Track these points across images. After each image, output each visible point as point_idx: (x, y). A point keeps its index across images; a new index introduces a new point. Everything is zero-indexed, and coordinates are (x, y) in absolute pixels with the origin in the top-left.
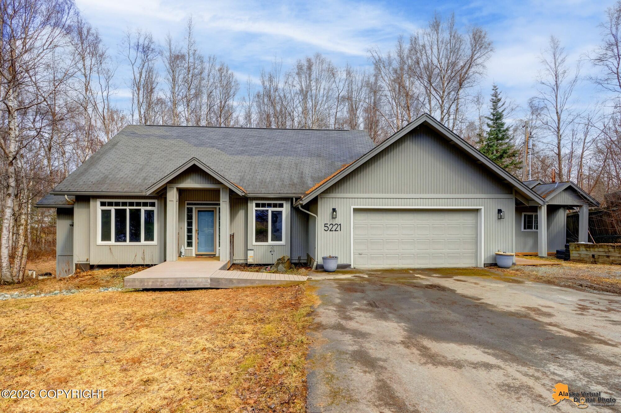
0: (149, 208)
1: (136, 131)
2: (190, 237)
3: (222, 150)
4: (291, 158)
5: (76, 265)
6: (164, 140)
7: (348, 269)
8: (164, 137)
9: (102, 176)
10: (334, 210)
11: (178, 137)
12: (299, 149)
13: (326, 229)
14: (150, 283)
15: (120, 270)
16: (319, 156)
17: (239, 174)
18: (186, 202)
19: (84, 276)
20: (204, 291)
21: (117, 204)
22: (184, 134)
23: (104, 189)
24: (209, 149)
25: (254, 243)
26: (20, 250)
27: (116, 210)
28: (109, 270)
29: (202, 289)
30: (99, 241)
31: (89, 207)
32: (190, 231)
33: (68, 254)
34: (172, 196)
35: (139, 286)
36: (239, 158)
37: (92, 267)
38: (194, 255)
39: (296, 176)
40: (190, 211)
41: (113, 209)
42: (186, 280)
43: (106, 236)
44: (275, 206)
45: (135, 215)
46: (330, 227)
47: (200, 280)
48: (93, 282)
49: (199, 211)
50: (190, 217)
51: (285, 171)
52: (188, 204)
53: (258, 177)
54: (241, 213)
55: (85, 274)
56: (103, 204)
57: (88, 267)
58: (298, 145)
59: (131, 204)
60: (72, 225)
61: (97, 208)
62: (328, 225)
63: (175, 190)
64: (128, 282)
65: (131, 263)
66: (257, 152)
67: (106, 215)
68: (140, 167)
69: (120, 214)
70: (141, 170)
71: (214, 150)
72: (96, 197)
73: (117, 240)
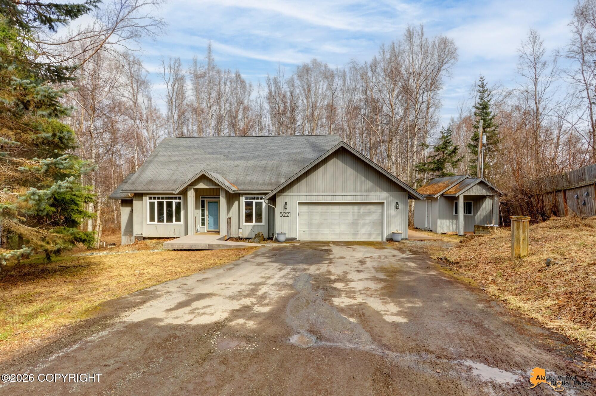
0: (178, 201)
1: (170, 143)
2: (203, 220)
3: (227, 156)
4: (275, 162)
5: (135, 236)
6: (188, 150)
7: (294, 241)
8: (189, 147)
9: (149, 179)
10: (286, 203)
11: (198, 147)
12: (282, 154)
13: (281, 215)
14: (176, 246)
15: (161, 240)
16: (295, 160)
17: (236, 176)
18: (201, 196)
19: (140, 244)
20: (205, 251)
21: (159, 198)
22: (202, 144)
23: (151, 189)
24: (219, 156)
25: (244, 224)
26: (98, 227)
27: (158, 202)
28: (154, 240)
29: (203, 250)
30: (148, 222)
31: (142, 201)
32: (203, 215)
33: (130, 230)
34: (191, 194)
35: (171, 248)
36: (237, 163)
37: (145, 238)
38: (206, 232)
39: (275, 177)
40: (203, 202)
41: (156, 201)
42: (195, 245)
43: (152, 219)
44: (258, 199)
45: (169, 205)
46: (284, 214)
47: (203, 245)
48: (146, 247)
49: (208, 202)
50: (203, 206)
51: (267, 173)
52: (202, 198)
53: (248, 178)
54: (236, 203)
55: (140, 242)
56: (150, 198)
57: (142, 238)
58: (283, 150)
59: (167, 198)
60: (132, 211)
61: (147, 201)
62: (282, 213)
63: (192, 190)
64: (165, 245)
65: (167, 236)
66: (251, 158)
67: (152, 205)
68: (172, 172)
69: (161, 205)
70: (173, 174)
71: (222, 157)
72: (146, 194)
73: (159, 221)
